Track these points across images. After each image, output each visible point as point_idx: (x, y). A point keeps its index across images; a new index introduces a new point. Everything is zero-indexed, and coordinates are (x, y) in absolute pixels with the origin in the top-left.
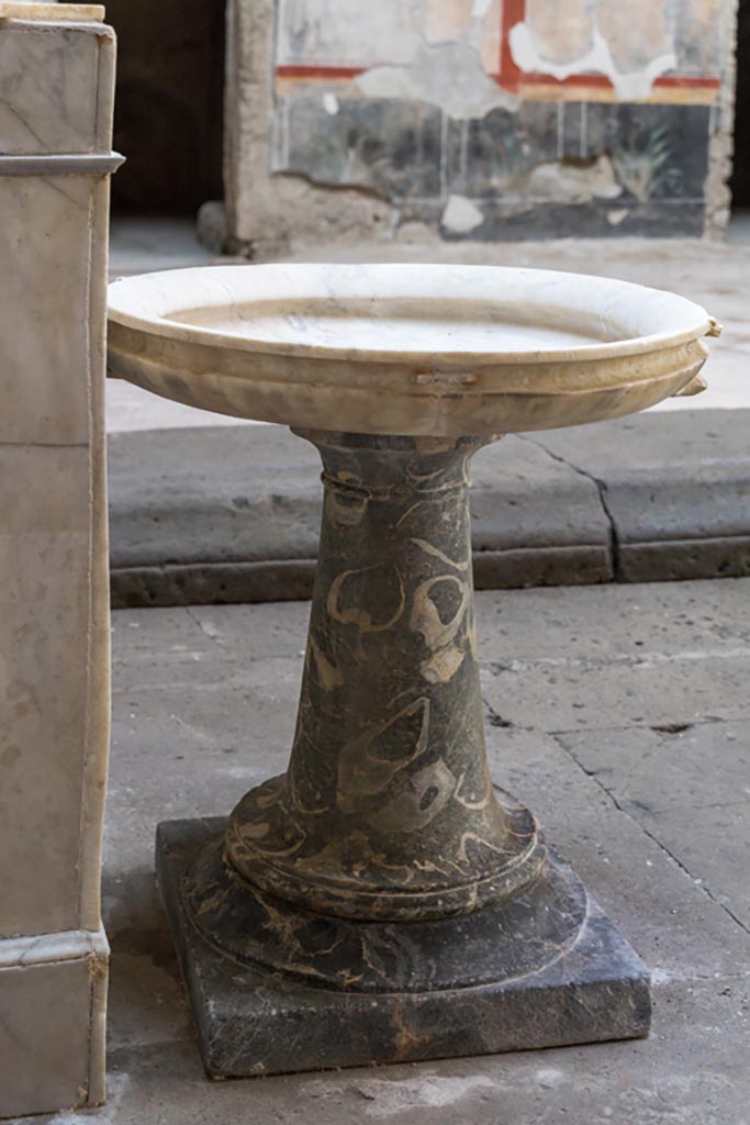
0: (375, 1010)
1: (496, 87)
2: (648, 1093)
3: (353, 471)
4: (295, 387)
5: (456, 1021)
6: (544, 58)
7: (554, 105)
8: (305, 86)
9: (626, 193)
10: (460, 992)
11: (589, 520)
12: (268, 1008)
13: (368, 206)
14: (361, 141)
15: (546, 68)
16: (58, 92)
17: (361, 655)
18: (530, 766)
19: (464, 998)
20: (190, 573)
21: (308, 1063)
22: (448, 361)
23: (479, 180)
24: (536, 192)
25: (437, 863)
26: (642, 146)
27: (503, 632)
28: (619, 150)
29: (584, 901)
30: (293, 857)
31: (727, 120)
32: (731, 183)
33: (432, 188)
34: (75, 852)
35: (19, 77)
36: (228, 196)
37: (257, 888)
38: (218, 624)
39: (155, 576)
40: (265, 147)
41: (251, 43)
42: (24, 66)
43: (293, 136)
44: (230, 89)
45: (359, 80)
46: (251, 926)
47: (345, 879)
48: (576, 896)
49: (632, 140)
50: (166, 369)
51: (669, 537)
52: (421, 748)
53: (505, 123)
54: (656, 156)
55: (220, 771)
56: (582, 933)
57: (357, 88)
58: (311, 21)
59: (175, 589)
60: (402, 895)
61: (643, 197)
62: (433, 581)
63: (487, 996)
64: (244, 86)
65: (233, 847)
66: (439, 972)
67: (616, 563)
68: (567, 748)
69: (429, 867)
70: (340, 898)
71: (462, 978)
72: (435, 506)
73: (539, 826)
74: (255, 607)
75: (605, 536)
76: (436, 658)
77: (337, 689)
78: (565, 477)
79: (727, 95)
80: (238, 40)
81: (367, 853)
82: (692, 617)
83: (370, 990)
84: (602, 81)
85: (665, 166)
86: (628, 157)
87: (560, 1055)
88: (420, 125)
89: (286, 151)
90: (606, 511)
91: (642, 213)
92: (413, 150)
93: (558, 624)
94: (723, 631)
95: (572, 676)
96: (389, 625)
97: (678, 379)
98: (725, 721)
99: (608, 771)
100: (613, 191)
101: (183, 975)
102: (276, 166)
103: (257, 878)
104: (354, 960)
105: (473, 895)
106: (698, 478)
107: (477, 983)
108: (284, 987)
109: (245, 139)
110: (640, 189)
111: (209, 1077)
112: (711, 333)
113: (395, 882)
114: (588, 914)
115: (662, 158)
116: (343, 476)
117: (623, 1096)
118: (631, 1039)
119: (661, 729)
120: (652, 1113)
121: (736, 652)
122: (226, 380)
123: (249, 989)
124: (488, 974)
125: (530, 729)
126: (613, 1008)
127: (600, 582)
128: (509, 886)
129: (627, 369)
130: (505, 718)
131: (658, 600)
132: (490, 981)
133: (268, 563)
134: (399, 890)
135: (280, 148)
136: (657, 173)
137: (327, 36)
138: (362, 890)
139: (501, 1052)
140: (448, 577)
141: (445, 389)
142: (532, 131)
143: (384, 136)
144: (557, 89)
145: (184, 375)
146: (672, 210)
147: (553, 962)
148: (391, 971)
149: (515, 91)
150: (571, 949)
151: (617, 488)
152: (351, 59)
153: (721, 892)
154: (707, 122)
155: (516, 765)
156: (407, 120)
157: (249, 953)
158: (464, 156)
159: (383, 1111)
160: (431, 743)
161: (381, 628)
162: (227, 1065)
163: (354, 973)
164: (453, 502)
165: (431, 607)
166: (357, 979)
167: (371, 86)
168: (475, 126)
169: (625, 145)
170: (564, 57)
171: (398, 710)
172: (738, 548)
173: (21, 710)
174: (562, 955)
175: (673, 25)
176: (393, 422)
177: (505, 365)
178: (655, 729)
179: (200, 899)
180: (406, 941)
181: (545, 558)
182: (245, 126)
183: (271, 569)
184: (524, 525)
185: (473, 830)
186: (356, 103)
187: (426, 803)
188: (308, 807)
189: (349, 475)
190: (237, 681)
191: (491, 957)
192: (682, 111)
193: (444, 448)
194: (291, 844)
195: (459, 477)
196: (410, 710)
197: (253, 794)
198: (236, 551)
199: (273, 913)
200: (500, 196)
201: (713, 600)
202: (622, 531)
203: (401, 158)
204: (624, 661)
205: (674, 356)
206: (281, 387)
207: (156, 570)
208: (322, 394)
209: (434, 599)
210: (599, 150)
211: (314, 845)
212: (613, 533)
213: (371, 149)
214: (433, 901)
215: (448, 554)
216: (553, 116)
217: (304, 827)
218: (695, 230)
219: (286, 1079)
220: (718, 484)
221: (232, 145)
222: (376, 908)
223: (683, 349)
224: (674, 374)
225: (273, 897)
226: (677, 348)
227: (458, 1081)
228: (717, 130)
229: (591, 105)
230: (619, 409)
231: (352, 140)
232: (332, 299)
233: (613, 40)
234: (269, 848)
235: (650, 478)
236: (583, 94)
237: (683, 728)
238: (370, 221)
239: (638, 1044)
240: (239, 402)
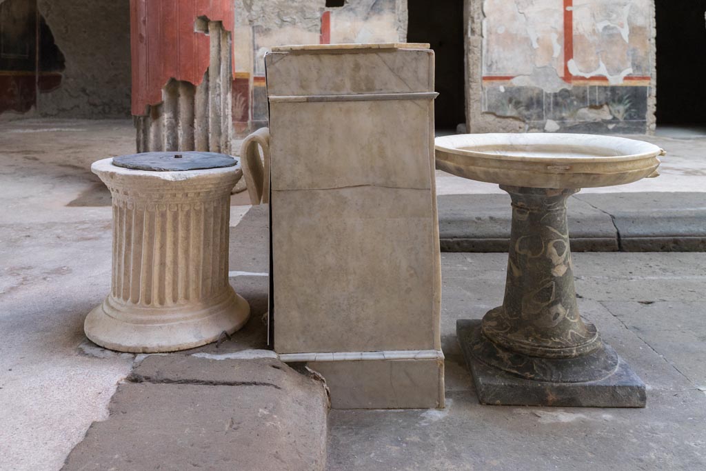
0: (539, 387)
1: (563, 81)
2: (647, 427)
3: (523, 202)
4: (502, 170)
5: (570, 394)
6: (581, 71)
7: (585, 87)
8: (492, 83)
9: (614, 118)
10: (571, 384)
11: (610, 229)
12: (500, 382)
13: (517, 123)
14: (514, 101)
15: (582, 74)
16: (416, 72)
17: (528, 265)
18: (592, 311)
19: (572, 386)
20: (462, 241)
21: (516, 402)
22: (559, 161)
23: (558, 114)
24: (580, 118)
25: (560, 339)
26: (620, 101)
27: (577, 266)
28: (611, 103)
29: (617, 358)
30: (507, 333)
31: (654, 92)
32: (656, 114)
33: (540, 117)
34: (431, 324)
35: (402, 67)
36: (467, 121)
37: (494, 342)
38: (472, 258)
39: (449, 242)
40: (479, 104)
41: (473, 69)
42: (403, 63)
43: (489, 100)
44: (466, 85)
45: (512, 80)
46: (492, 354)
47: (526, 341)
48: (613, 356)
49: (616, 99)
50: (455, 165)
51: (641, 236)
52: (552, 299)
53: (567, 94)
54: (626, 104)
55: (477, 305)
56: (617, 369)
57: (511, 83)
58: (494, 61)
59: (456, 246)
60: (548, 349)
61: (622, 120)
62: (555, 241)
63: (581, 386)
64: (471, 83)
65: (485, 329)
66: (563, 376)
67: (619, 244)
68: (605, 307)
69: (557, 340)
70: (525, 348)
71: (572, 379)
72: (554, 215)
73: (598, 330)
74: (485, 254)
75: (615, 235)
76: (557, 267)
77: (520, 277)
78: (598, 213)
79: (654, 82)
80: (468, 68)
81: (534, 334)
82: (652, 265)
83: (538, 380)
84: (604, 78)
85: (630, 108)
86: (615, 105)
87: (610, 410)
88: (535, 95)
89: (487, 105)
90: (615, 226)
91: (620, 125)
92: (533, 104)
93: (598, 264)
94: (664, 270)
95: (605, 282)
96: (539, 256)
97: (648, 170)
98: (668, 301)
99: (622, 315)
100: (609, 117)
101: (469, 369)
102: (483, 111)
103: (494, 339)
104: (531, 370)
105: (575, 351)
106: (651, 215)
107: (578, 382)
108: (505, 376)
109: (472, 101)
110: (620, 117)
111: (481, 403)
112: (662, 154)
113: (545, 344)
114: (619, 362)
115: (628, 105)
116: (519, 204)
117: (637, 426)
118: (638, 407)
119: (642, 302)
120: (649, 434)
121: (670, 278)
122: (477, 168)
123: (494, 375)
124: (582, 379)
125: (590, 299)
126: (631, 396)
127: (614, 251)
128: (588, 349)
129: (628, 166)
130: (580, 295)
131: (637, 258)
132: (582, 381)
133: (489, 239)
134: (547, 347)
135: (485, 104)
136: (626, 111)
137: (500, 66)
138: (532, 346)
139: (588, 407)
140: (560, 240)
141: (558, 171)
142: (577, 97)
143: (521, 100)
144: (586, 82)
145: (462, 167)
146: (633, 124)
147: (607, 377)
148: (545, 374)
149: (570, 83)
150: (613, 374)
151: (619, 218)
152: (509, 73)
153: (671, 360)
154: (646, 92)
155: (586, 311)
156: (530, 93)
157: (492, 364)
158: (552, 106)
159: (544, 421)
160: (556, 297)
161: (536, 257)
162: (487, 399)
163: (531, 374)
164: (561, 214)
165: (554, 250)
166: (532, 376)
167: (516, 82)
168: (555, 95)
169: (614, 101)
170: (589, 70)
171: (543, 285)
172: (668, 241)
173: (411, 275)
174: (610, 375)
175: (630, 58)
176: (539, 183)
177: (581, 163)
178: (639, 302)
179: (474, 345)
180: (550, 365)
181: (592, 241)
182: (472, 97)
183: (490, 241)
184: (583, 230)
185: (573, 329)
186: (511, 88)
187: (555, 318)
188: (511, 316)
189: (522, 203)
190: (480, 277)
191: (582, 373)
192: (636, 89)
193: (557, 194)
194: (505, 329)
195: (563, 205)
196: (548, 285)
197: (490, 312)
198: (477, 235)
199: (500, 351)
200: (566, 119)
201: (659, 259)
202: (621, 233)
203: (528, 107)
204: (625, 278)
205: (647, 162)
206: (497, 170)
207: (450, 240)
208: (513, 173)
209: (555, 247)
210: (604, 103)
211: (513, 329)
212: (618, 233)
213: (517, 104)
214: (559, 352)
215: (560, 232)
216: (585, 91)
217: (510, 323)
218: (643, 131)
219: (508, 407)
220: (659, 218)
221: (467, 104)
222: (538, 353)
223: (650, 160)
224: (648, 168)
225: (500, 346)
226: (648, 159)
227: (572, 415)
228: (650, 95)
229: (599, 87)
230: (626, 181)
231: (510, 101)
232: (511, 145)
233: (607, 64)
234: (497, 329)
235: (632, 215)
236: (597, 83)
237: (651, 303)
238: (518, 129)
239: (641, 409)
240: (482, 176)
